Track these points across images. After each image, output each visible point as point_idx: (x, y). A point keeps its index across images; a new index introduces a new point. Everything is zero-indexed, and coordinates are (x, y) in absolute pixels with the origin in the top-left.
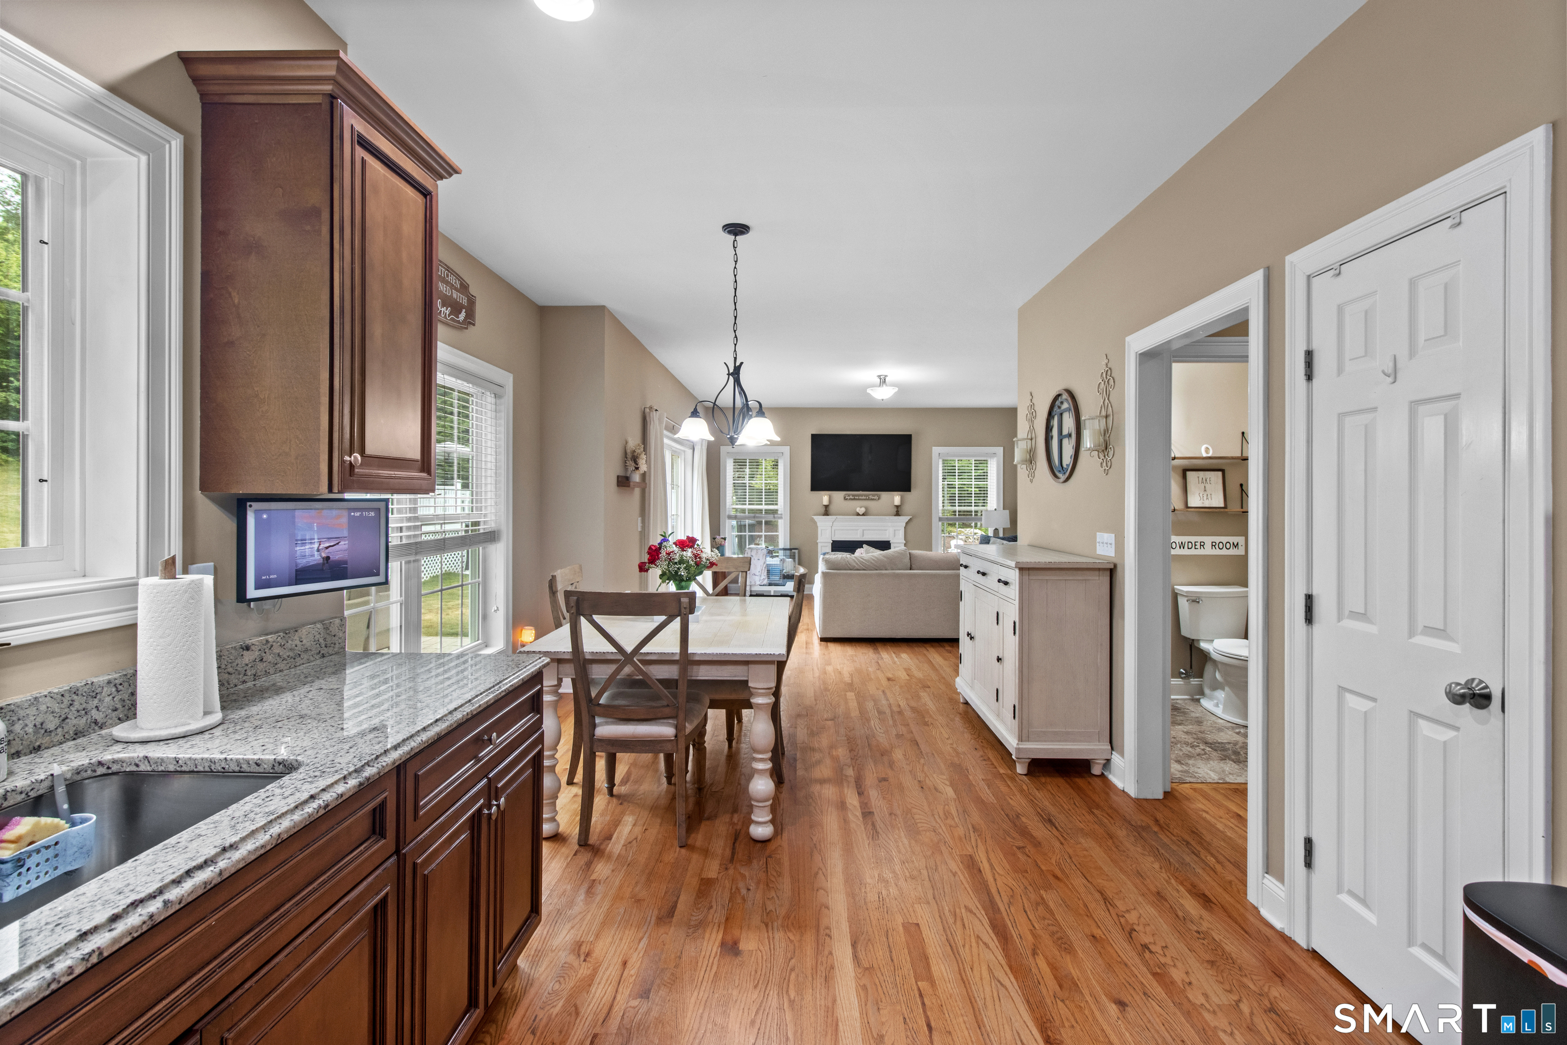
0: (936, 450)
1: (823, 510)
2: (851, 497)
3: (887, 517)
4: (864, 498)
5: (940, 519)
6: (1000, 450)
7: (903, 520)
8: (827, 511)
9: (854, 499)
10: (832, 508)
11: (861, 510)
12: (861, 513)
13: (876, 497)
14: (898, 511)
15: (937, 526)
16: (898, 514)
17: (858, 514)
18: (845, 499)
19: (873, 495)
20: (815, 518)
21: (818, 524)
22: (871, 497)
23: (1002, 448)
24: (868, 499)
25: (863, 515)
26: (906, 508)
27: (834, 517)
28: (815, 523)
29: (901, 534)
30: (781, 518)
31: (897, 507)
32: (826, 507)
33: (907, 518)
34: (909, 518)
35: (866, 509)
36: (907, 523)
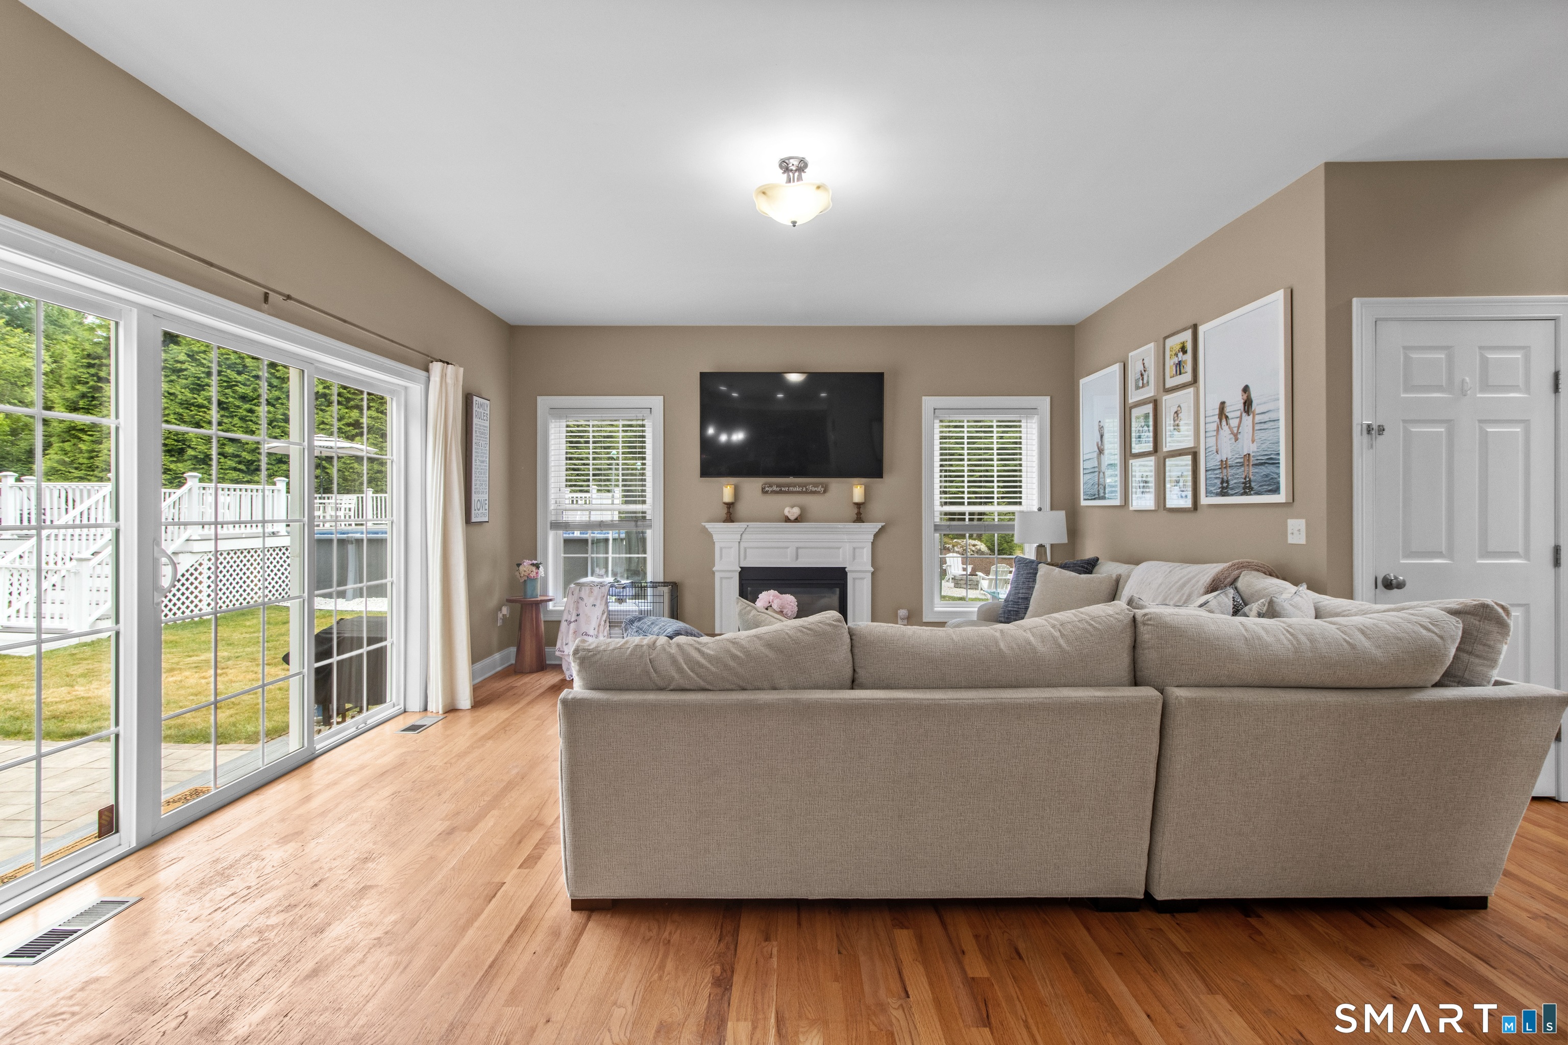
0: (929, 403)
1: (723, 512)
2: (775, 488)
3: (840, 525)
4: (797, 489)
5: (937, 528)
6: (1044, 403)
7: (869, 529)
8: (730, 514)
9: (780, 492)
10: (742, 509)
11: (794, 512)
12: (792, 518)
13: (820, 489)
14: (860, 514)
15: (931, 540)
16: (859, 519)
17: (787, 520)
18: (764, 492)
19: (816, 485)
20: (709, 526)
21: (715, 537)
22: (811, 488)
23: (1048, 399)
24: (807, 492)
25: (796, 520)
26: (877, 508)
27: (743, 525)
28: (710, 535)
29: (866, 554)
30: (650, 526)
31: (858, 505)
32: (730, 506)
33: (875, 527)
34: (879, 525)
35: (803, 509)
36: (876, 536)
